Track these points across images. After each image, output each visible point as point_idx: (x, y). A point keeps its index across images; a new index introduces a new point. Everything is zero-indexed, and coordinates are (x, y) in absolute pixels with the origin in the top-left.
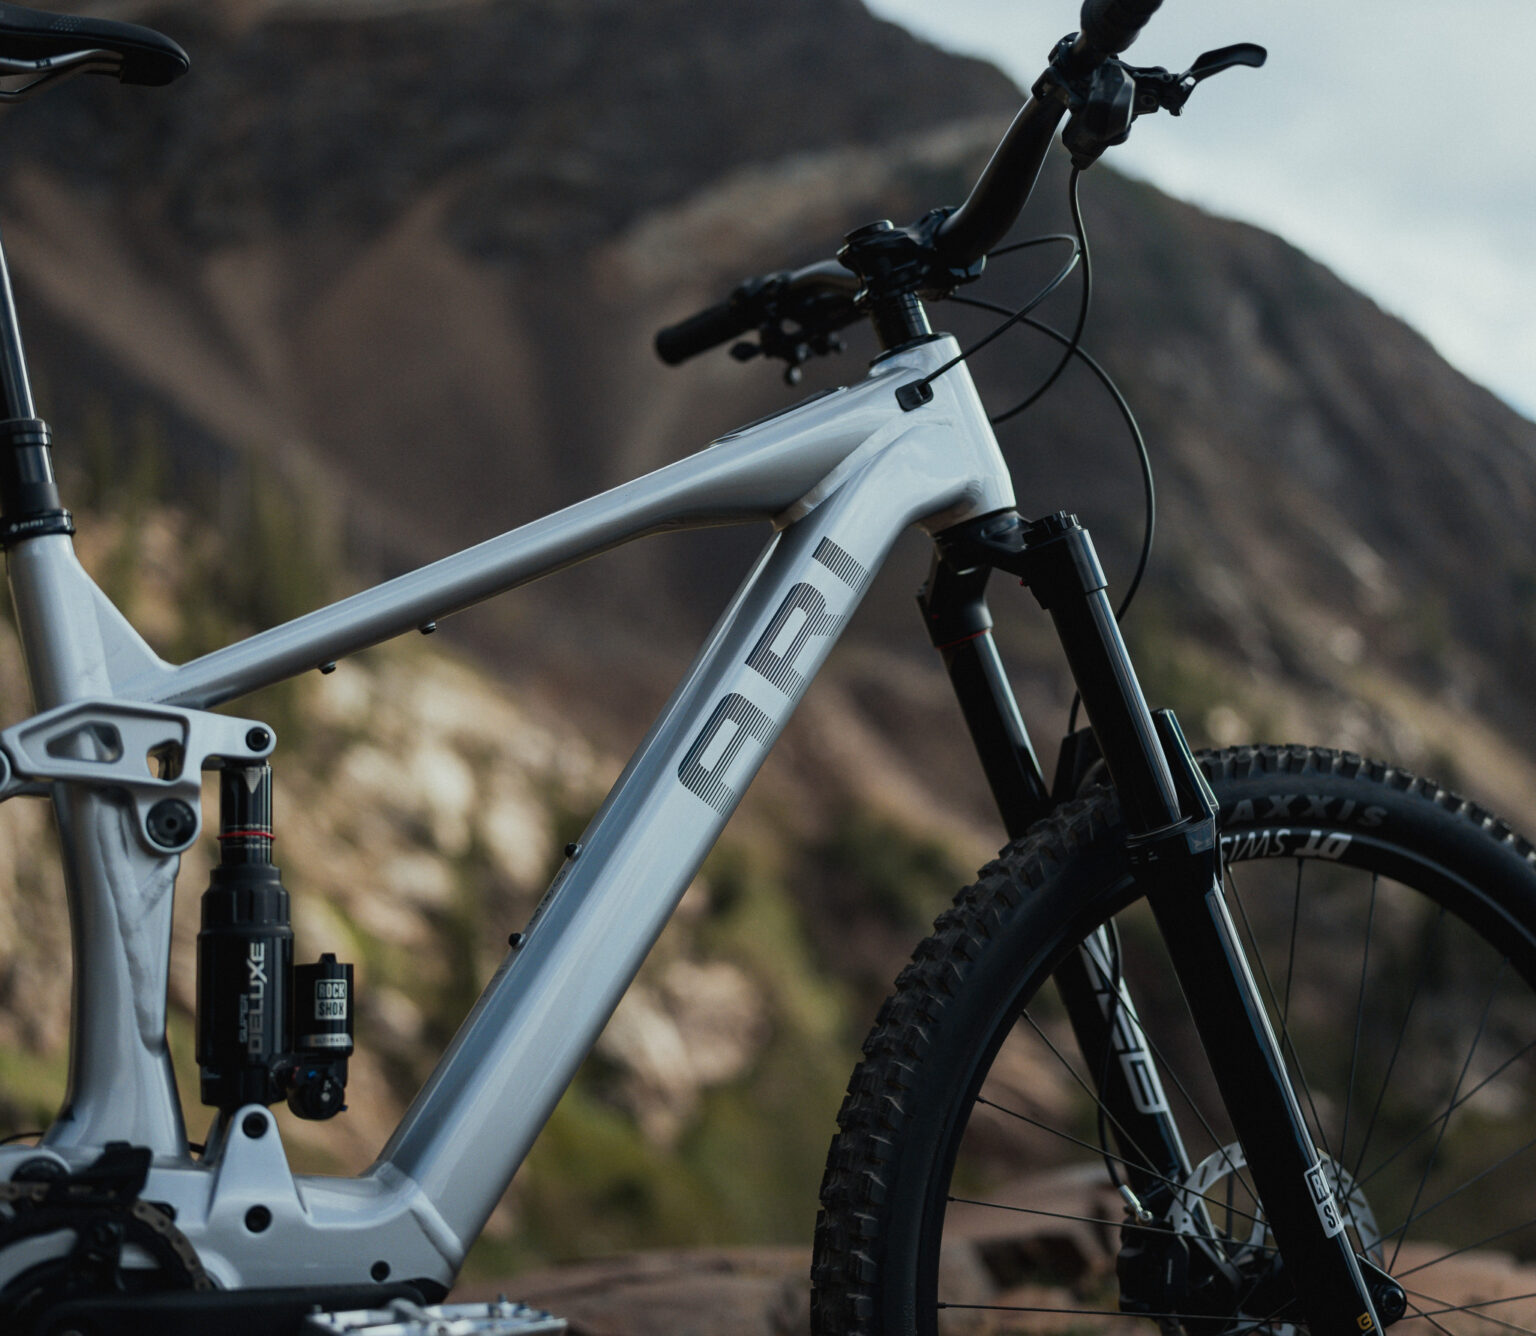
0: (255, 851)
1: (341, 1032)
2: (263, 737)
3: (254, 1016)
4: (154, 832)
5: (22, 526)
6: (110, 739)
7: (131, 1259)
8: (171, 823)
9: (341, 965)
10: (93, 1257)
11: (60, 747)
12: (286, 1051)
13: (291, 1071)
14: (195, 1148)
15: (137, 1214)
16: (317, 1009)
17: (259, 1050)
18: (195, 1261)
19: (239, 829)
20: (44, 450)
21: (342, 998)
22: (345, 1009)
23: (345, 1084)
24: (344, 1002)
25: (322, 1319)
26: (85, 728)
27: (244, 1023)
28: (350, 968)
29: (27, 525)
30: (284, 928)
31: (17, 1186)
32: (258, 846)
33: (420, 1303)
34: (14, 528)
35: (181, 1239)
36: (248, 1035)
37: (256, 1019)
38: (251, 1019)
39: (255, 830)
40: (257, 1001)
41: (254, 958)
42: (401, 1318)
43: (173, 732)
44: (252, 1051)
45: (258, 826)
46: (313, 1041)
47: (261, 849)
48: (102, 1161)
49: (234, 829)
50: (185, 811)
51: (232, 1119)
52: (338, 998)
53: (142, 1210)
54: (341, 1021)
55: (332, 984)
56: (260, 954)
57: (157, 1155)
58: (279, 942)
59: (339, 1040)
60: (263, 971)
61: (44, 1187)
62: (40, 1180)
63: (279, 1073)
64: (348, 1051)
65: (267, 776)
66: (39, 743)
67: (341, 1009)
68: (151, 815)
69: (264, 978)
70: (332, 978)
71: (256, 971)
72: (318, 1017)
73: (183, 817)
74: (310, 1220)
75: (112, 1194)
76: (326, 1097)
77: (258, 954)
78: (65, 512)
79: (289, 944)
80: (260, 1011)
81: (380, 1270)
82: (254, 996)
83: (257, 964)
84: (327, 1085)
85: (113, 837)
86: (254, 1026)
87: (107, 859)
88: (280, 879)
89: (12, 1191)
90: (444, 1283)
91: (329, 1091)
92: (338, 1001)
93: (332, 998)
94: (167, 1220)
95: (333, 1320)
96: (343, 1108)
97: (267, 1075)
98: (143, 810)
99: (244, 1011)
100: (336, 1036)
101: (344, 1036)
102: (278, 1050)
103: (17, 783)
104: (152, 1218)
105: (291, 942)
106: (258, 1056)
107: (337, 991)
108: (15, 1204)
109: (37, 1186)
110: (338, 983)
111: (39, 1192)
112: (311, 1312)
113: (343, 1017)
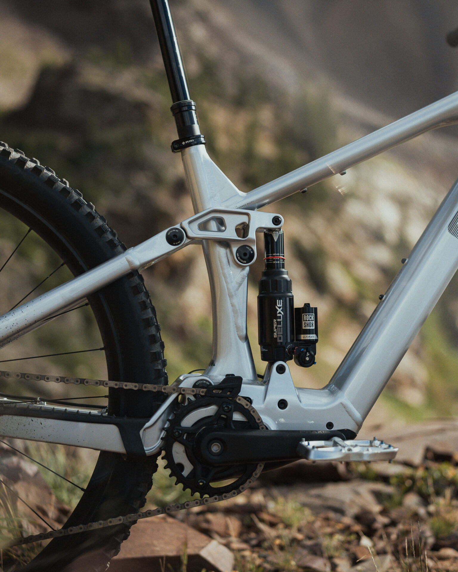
0: (277, 263)
1: (313, 334)
2: (279, 220)
3: (279, 327)
4: (239, 258)
5: (186, 142)
6: (221, 222)
7: (237, 417)
8: (245, 254)
9: (312, 308)
10: (223, 416)
11: (204, 227)
12: (292, 341)
13: (294, 349)
14: (260, 376)
15: (238, 401)
16: (303, 325)
17: (282, 341)
18: (260, 419)
19: (271, 255)
20: (193, 112)
21: (313, 321)
22: (314, 325)
23: (315, 354)
24: (314, 322)
25: (305, 443)
26: (213, 218)
27: (275, 330)
28: (316, 309)
29: (188, 142)
30: (290, 294)
31: (194, 389)
32: (278, 262)
33: (344, 439)
34: (183, 143)
35: (254, 411)
36: (277, 335)
37: (280, 328)
38: (278, 328)
39: (277, 256)
40: (280, 322)
41: (279, 306)
42: (336, 444)
43: (244, 219)
44: (279, 341)
45: (278, 254)
46: (303, 337)
47: (280, 263)
48: (224, 381)
49: (269, 256)
50: (250, 250)
51: (272, 366)
52: (311, 321)
53: (239, 400)
54: (313, 329)
55: (309, 315)
56: (280, 304)
57: (244, 380)
58: (288, 298)
59: (313, 337)
60: (282, 310)
61: (205, 390)
62: (203, 388)
63: (289, 349)
64: (316, 341)
65: (281, 234)
66: (195, 225)
67: (313, 325)
68: (238, 251)
69: (282, 313)
70: (309, 313)
71: (279, 310)
72: (304, 328)
73: (250, 252)
74: (302, 405)
75: (229, 393)
76: (307, 359)
77: (279, 304)
78: (202, 136)
79: (291, 300)
80: (281, 326)
81: (330, 425)
82: (278, 320)
83: (280, 308)
84: (308, 354)
85: (224, 260)
86: (279, 332)
87: (222, 269)
88: (287, 274)
89: (193, 391)
90: (355, 431)
91: (308, 356)
92: (311, 322)
93: (309, 321)
94: (249, 404)
95: (309, 444)
96: (314, 363)
97: (285, 350)
98: (235, 250)
99: (275, 326)
100: (311, 335)
101: (314, 335)
102: (289, 341)
103: (189, 240)
104: (244, 402)
105: (293, 299)
106: (281, 343)
107: (311, 318)
108: (195, 396)
109: (202, 390)
110: (311, 315)
111: (203, 392)
112: (301, 440)
113: (314, 328)
